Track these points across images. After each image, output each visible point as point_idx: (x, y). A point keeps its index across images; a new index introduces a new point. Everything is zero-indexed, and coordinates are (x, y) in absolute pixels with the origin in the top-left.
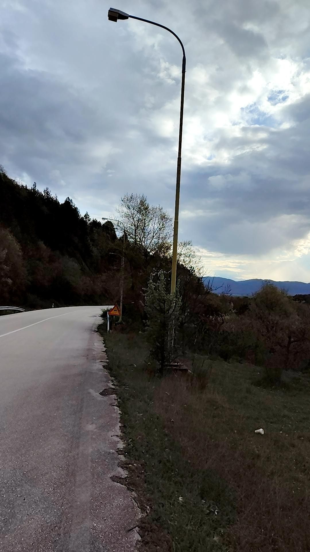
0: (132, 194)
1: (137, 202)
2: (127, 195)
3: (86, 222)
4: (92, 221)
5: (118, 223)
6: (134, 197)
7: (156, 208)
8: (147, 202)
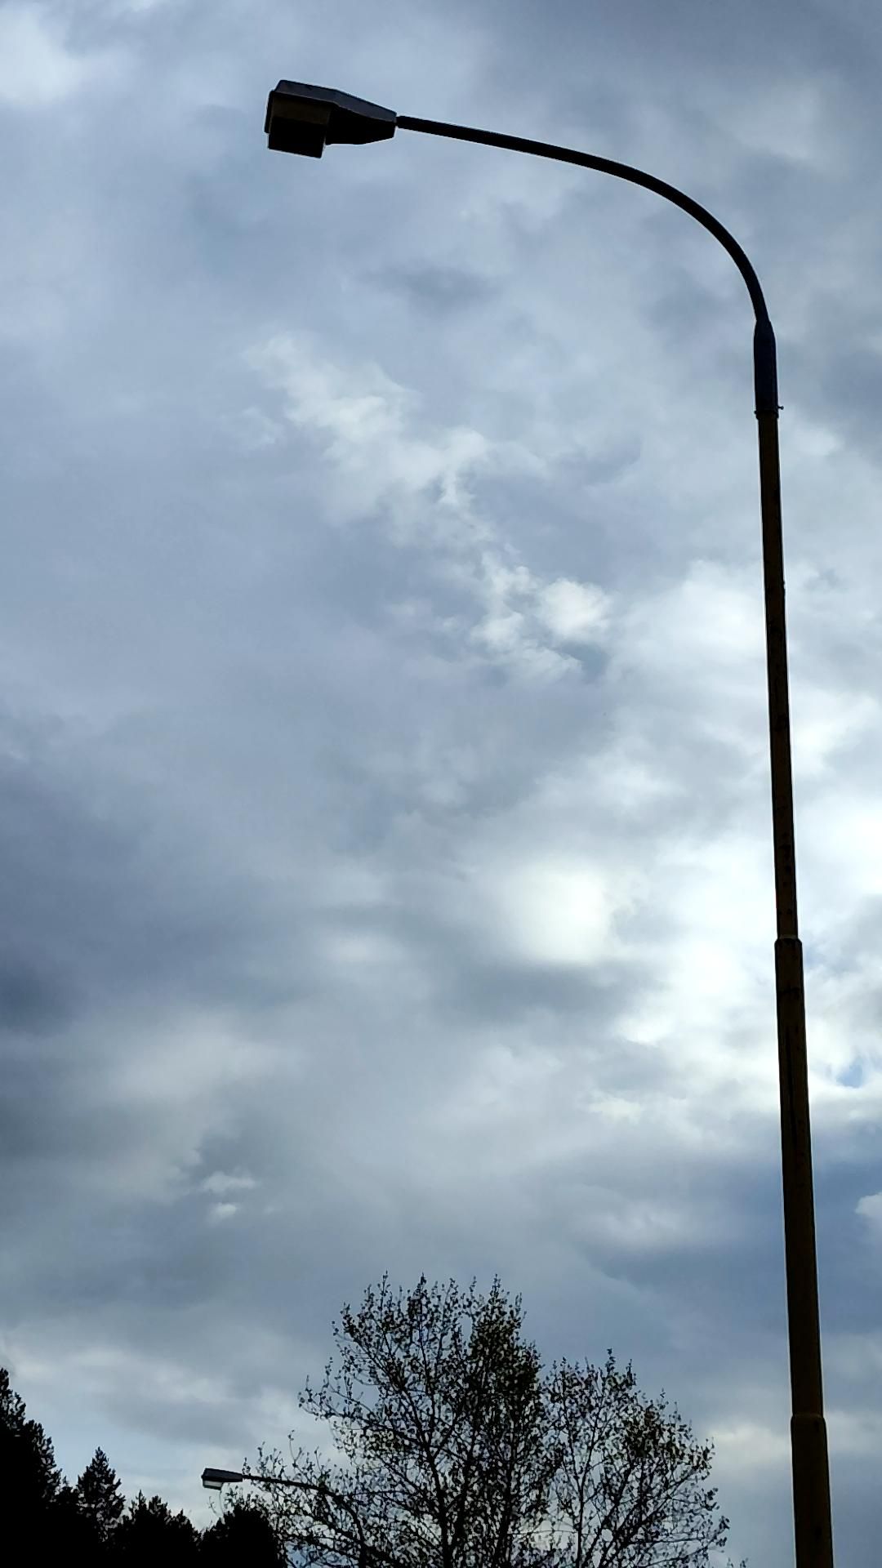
0: (423, 1280)
1: (456, 1336)
2: (383, 1294)
3: (89, 1524)
4: (129, 1515)
5: (321, 1503)
6: (435, 1301)
7: (585, 1376)
8: (524, 1336)
